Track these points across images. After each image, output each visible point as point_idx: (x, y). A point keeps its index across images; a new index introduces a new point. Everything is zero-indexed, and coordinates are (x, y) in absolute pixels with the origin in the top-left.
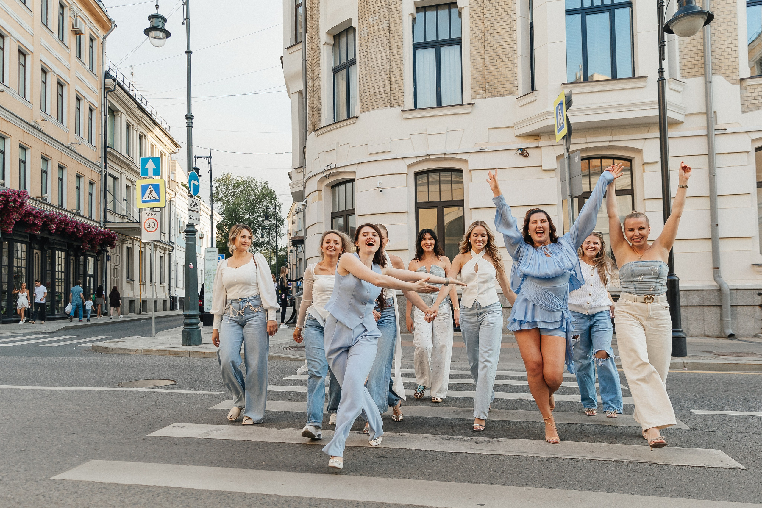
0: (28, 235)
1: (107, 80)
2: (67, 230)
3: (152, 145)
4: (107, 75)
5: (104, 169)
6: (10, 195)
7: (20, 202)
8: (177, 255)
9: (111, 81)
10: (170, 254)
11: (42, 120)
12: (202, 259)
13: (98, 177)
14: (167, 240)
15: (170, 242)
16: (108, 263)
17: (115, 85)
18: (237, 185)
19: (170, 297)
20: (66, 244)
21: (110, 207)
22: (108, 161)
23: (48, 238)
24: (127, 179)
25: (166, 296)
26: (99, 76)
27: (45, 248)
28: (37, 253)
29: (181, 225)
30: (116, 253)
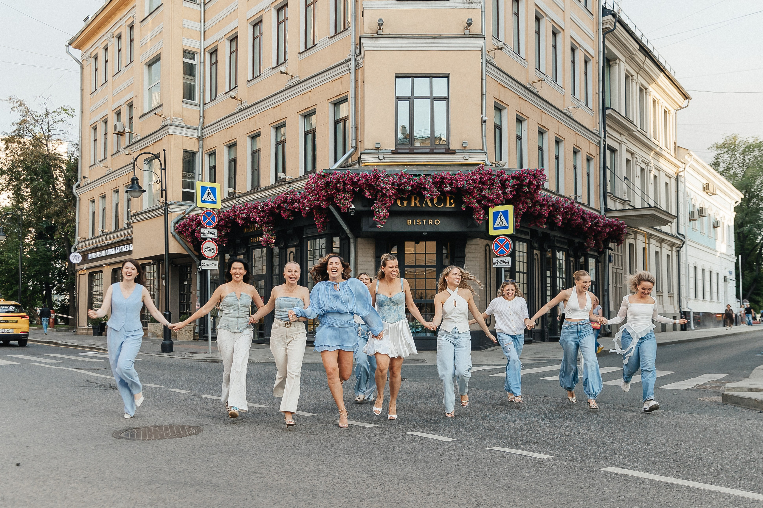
0: (529, 231)
1: (605, 18)
2: (573, 222)
3: (654, 101)
4: (605, 11)
5: (603, 139)
6: (524, 177)
7: (536, 185)
8: (688, 253)
9: (610, 17)
10: (678, 252)
11: (539, 81)
12: (717, 257)
13: (596, 149)
14: (674, 232)
15: (679, 234)
16: (611, 265)
17: (615, 23)
18: (749, 149)
19: (680, 312)
20: (566, 241)
21: (609, 189)
22: (607, 128)
23: (550, 234)
24: (627, 151)
25: (675, 311)
26: (594, 14)
27: (545, 246)
28: (536, 254)
29: (691, 210)
30: (618, 251)
